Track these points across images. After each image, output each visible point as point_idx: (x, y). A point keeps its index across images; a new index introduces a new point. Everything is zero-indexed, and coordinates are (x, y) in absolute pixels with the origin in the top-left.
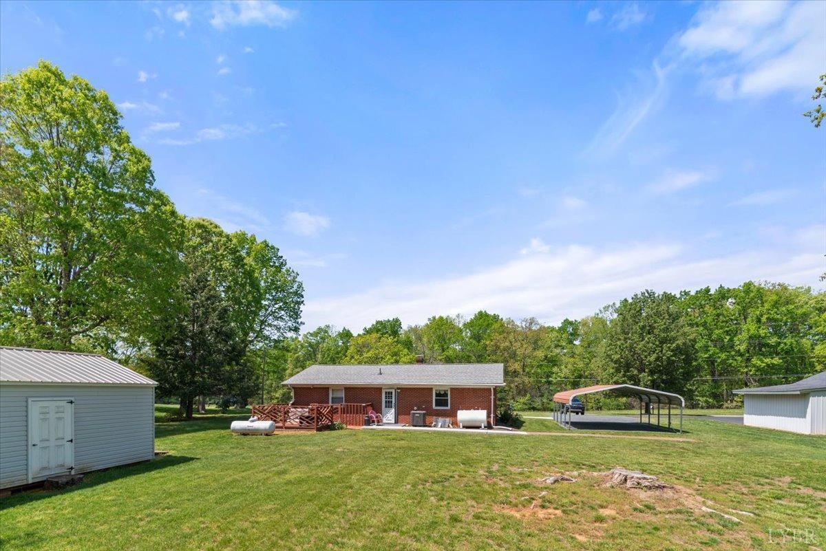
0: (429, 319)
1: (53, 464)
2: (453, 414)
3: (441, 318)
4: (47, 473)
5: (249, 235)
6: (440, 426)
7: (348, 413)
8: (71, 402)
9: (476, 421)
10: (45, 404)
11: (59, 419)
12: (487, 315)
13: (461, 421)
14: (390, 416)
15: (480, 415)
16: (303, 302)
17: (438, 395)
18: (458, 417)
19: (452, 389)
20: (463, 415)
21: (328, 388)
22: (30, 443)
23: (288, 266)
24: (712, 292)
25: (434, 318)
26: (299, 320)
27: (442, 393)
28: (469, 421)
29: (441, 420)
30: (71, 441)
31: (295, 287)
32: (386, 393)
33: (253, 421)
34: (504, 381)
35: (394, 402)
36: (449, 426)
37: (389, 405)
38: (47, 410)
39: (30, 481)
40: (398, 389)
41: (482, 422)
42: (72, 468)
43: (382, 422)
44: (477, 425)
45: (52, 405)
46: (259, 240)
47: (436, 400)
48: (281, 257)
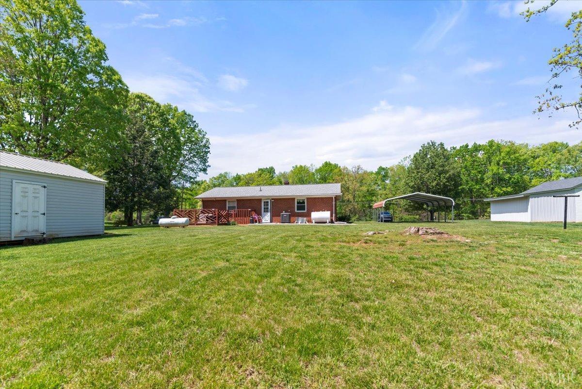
0: (293, 167)
1: (30, 229)
2: (308, 215)
3: (301, 166)
4: (25, 234)
5: (174, 107)
6: (301, 222)
7: (239, 216)
8: (45, 187)
9: (323, 218)
10: (26, 186)
11: (36, 197)
12: (330, 164)
13: (313, 219)
14: (266, 218)
15: (326, 215)
16: (209, 152)
17: (298, 203)
18: (312, 216)
19: (308, 199)
20: (315, 215)
21: (226, 200)
22: (13, 212)
23: (200, 127)
24: (470, 147)
25: (296, 166)
26: (207, 164)
27: (301, 201)
28: (319, 219)
29: (300, 219)
30: (44, 214)
31: (204, 141)
32: (264, 202)
33: (174, 218)
34: (341, 192)
35: (269, 208)
36: (306, 223)
37: (266, 210)
38: (27, 190)
39: (13, 239)
40: (272, 199)
41: (327, 219)
42: (44, 233)
43: (262, 222)
44: (324, 221)
45: (30, 187)
46: (180, 111)
47: (297, 206)
48: (195, 122)
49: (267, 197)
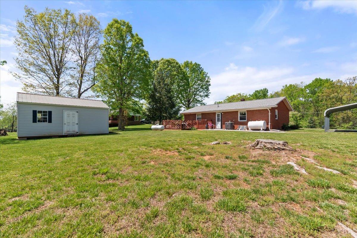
1: (71, 130)
2: (246, 124)
3: (291, 85)
4: (69, 133)
5: (190, 62)
6: (241, 129)
7: (201, 124)
8: (77, 112)
9: (257, 126)
10: (69, 112)
11: (73, 117)
13: (250, 127)
14: (219, 125)
15: (260, 123)
16: (210, 84)
17: (241, 114)
18: (248, 124)
19: (247, 111)
20: (251, 124)
21: (196, 114)
22: (64, 123)
23: (204, 71)
25: (286, 86)
26: (209, 92)
27: (243, 113)
28: (254, 127)
29: (241, 126)
30: (77, 124)
32: (217, 115)
33: (157, 125)
35: (220, 119)
36: (245, 130)
37: (218, 121)
38: (69, 114)
39: (64, 135)
40: (222, 112)
41: (261, 127)
42: (77, 132)
43: (216, 128)
44: (259, 128)
45: (71, 113)
47: (240, 117)
48: (201, 68)
49: (219, 111)
